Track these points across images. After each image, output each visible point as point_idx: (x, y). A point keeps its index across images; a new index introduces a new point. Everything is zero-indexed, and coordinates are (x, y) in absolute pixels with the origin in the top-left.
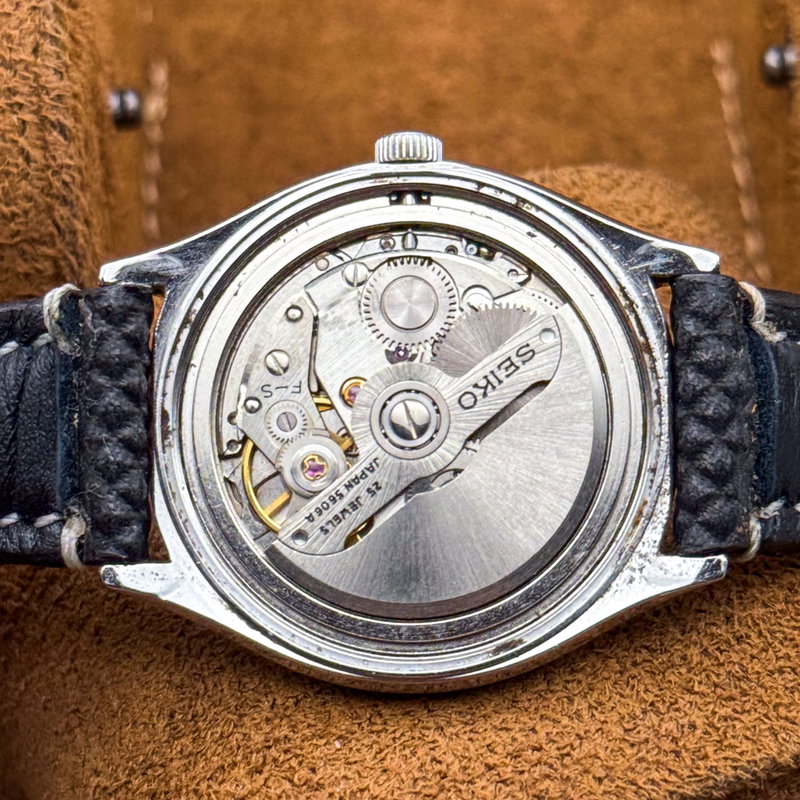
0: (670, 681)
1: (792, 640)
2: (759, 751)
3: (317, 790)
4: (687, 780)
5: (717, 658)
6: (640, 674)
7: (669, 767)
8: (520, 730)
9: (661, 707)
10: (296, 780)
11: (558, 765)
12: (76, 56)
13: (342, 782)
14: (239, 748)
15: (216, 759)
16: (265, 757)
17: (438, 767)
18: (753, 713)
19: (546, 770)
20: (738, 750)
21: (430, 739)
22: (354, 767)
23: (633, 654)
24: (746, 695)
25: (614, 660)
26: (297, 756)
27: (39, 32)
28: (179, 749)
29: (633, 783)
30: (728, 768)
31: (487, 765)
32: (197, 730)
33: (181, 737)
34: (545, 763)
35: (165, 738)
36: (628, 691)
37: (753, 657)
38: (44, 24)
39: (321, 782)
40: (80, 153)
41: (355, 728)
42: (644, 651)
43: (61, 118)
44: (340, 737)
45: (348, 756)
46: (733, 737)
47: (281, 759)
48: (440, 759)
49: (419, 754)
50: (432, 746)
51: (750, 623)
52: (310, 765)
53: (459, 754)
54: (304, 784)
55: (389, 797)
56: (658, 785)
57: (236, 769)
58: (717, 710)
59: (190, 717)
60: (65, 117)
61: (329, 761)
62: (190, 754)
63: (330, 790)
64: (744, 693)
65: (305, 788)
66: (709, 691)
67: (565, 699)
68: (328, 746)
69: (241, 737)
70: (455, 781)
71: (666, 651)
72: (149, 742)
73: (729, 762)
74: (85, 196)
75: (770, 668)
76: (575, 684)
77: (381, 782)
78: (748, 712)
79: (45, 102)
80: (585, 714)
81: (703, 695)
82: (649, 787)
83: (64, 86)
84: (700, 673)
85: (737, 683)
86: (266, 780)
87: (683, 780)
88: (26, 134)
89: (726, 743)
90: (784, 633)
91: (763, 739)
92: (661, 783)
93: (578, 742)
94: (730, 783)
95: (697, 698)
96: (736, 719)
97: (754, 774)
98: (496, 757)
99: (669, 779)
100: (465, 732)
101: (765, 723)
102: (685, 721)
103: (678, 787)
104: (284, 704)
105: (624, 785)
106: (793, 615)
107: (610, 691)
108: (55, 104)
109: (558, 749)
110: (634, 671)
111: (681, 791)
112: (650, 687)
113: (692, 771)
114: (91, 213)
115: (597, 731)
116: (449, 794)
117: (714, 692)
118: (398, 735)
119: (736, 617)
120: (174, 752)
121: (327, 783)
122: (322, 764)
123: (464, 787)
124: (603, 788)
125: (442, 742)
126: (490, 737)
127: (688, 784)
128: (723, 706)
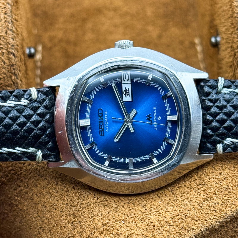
0: (209, 192)
2: (237, 207)
3: (120, 235)
4: (220, 217)
5: (220, 184)
7: (214, 214)
8: (172, 211)
9: (209, 199)
10: (114, 233)
11: (184, 219)
12: (17, 34)
13: (127, 232)
14: (95, 228)
15: (89, 232)
16: (103, 229)
17: (152, 224)
18: (233, 197)
19: (182, 220)
20: (231, 207)
21: (148, 217)
22: (129, 228)
23: (197, 187)
24: (230, 193)
25: (193, 189)
26: (112, 227)
27: (7, 27)
28: (77, 231)
29: (205, 220)
30: (230, 213)
31: (165, 221)
32: (81, 225)
33: (77, 228)
34: (181, 219)
35: (71, 229)
36: (198, 197)
37: (230, 183)
38: (9, 25)
39: (121, 233)
40: (19, 61)
41: (127, 217)
42: (200, 185)
43: (13, 51)
44: (123, 220)
45: (127, 225)
46: (229, 204)
47: (108, 228)
48: (152, 222)
49: (146, 221)
50: (149, 219)
51: (227, 174)
52: (117, 229)
53: (157, 220)
54: (116, 234)
56: (212, 220)
57: (96, 233)
58: (223, 198)
59: (78, 222)
60: (15, 51)
61: (121, 227)
62: (81, 232)
63: (124, 234)
65: (117, 235)
66: (220, 193)
67: (182, 201)
68: (120, 223)
69: (95, 225)
70: (158, 227)
71: (206, 184)
72: (67, 231)
73: (230, 211)
75: (235, 185)
76: (183, 196)
77: (137, 230)
78: (232, 197)
79: (9, 47)
80: (188, 204)
82: (210, 220)
83: (15, 42)
84: (217, 189)
85: (227, 190)
86: (105, 235)
87: (218, 217)
88: (4, 56)
89: (228, 206)
90: (236, 175)
91: (237, 204)
92: (213, 219)
93: (188, 211)
94: (231, 217)
95: (217, 195)
96: (229, 199)
97: (237, 213)
98: (167, 219)
99: (215, 218)
100: (157, 214)
101: (237, 199)
102: (215, 202)
104: (105, 214)
105: (203, 221)
106: (237, 170)
107: (194, 197)
108: (12, 47)
109: (183, 214)
110: (199, 191)
111: (219, 220)
112: (204, 195)
113: (220, 215)
115: (193, 208)
116: (157, 231)
118: (139, 217)
119: (222, 173)
120: (76, 232)
121: (122, 233)
122: (120, 228)
123: (160, 228)
124: (198, 223)
125: (151, 217)
126: (164, 214)
127: (220, 218)
128: (225, 196)
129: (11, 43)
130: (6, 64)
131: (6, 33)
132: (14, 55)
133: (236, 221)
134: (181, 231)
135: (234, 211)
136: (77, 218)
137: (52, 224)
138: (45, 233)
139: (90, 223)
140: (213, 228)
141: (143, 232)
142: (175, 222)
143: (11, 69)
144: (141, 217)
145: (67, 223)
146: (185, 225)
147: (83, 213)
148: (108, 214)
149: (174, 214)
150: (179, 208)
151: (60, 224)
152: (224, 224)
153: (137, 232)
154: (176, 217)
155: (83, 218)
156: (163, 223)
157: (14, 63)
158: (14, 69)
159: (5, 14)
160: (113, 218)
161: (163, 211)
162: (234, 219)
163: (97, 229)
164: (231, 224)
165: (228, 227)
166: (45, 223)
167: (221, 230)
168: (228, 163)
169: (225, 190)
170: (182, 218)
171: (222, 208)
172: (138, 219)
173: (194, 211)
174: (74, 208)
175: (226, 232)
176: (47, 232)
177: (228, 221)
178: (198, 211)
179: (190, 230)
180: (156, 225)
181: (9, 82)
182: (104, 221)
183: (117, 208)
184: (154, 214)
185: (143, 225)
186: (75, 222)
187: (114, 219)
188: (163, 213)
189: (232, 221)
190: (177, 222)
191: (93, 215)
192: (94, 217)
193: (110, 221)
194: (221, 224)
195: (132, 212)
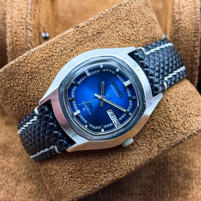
129: (29, 23)
130: (25, 36)
131: (27, 16)
132: (30, 30)
159: (27, 4)
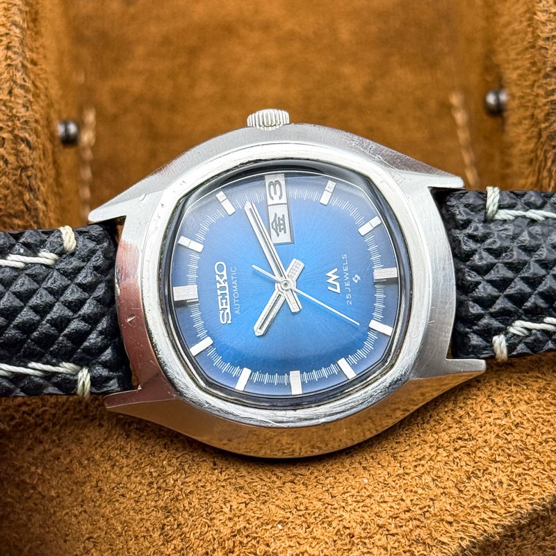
0: (480, 457)
1: (549, 421)
2: (544, 491)
4: (504, 515)
5: (506, 439)
6: (460, 455)
7: (491, 509)
8: (394, 501)
9: (479, 473)
10: (258, 553)
11: (422, 519)
12: (36, 96)
13: (289, 550)
14: (214, 539)
15: (200, 549)
16: (234, 542)
17: (347, 531)
18: (535, 469)
19: (418, 523)
20: (531, 493)
21: (338, 514)
22: (294, 540)
23: (452, 444)
24: (529, 458)
25: (442, 449)
26: (255, 538)
27: (12, 80)
28: (172, 547)
29: (471, 522)
30: (528, 505)
31: (378, 525)
32: (183, 533)
33: (172, 540)
34: (415, 519)
35: (160, 543)
36: (455, 467)
37: (528, 435)
38: (16, 75)
39: (275, 551)
40: (40, 158)
41: (288, 515)
42: (459, 441)
43: (27, 135)
44: (280, 522)
45: (288, 533)
46: (526, 485)
47: (245, 541)
48: (347, 526)
49: (334, 525)
50: (340, 519)
51: (521, 415)
52: (265, 542)
53: (358, 521)
55: (321, 554)
56: (487, 521)
57: (216, 553)
58: (513, 470)
59: (176, 526)
60: (30, 135)
61: (276, 538)
62: (182, 549)
64: (527, 458)
66: (506, 459)
67: (417, 478)
68: (273, 529)
69: (215, 532)
70: (361, 538)
71: (474, 439)
72: (150, 547)
73: (528, 501)
74: (44, 186)
75: (540, 440)
76: (420, 467)
77: (313, 546)
78: (532, 469)
79: (17, 126)
80: (431, 484)
81: (502, 462)
82: (481, 523)
83: (30, 115)
84: (498, 449)
85: (522, 452)
87: (501, 516)
88: (5, 146)
89: (523, 490)
90: (542, 418)
91: (545, 484)
93: (432, 502)
94: (530, 514)
95: (499, 465)
96: (526, 474)
97: (544, 506)
98: (382, 520)
99: (492, 516)
100: (359, 508)
101: (543, 474)
102: (495, 480)
103: (499, 521)
104: (238, 508)
105: (466, 524)
106: (544, 406)
107: (444, 469)
108: (23, 126)
109: (420, 509)
110: (456, 454)
111: (502, 523)
112: (468, 462)
113: (506, 509)
114: (48, 197)
115: (442, 494)
116: (358, 547)
117: (509, 459)
118: (317, 515)
119: (511, 413)
120: (170, 550)
121: (279, 552)
122: (273, 540)
123: (367, 541)
124: (453, 528)
125: (346, 515)
126: (376, 508)
127: (505, 518)
128: (516, 467)
129: (22, 117)
130: (10, 166)
131: (10, 93)
132: (28, 144)
133: (543, 524)
134: (415, 548)
135: (538, 501)
136: (173, 517)
137: (115, 530)
138: (100, 550)
139: (203, 529)
140: (488, 540)
141: (325, 551)
142: (402, 526)
143: (21, 176)
144: (322, 514)
145: (151, 529)
146: (423, 533)
147: (187, 505)
148: (246, 507)
149: (398, 507)
150: (409, 493)
151: (134, 531)
152: (514, 531)
153: (312, 550)
154: (403, 516)
155: (187, 516)
156: (373, 528)
157: (30, 163)
158: (29, 177)
159: (8, 48)
160: (256, 518)
161: (372, 501)
162: (537, 519)
163: (219, 543)
164: (531, 530)
165: (524, 539)
166: (100, 528)
167: (507, 546)
168: (523, 389)
169: (516, 452)
170: (418, 517)
171: (510, 494)
172: (314, 521)
173: (444, 500)
174: (166, 493)
175: (519, 548)
176: (103, 548)
177: (524, 525)
178: (453, 500)
179: (434, 546)
180: (356, 533)
181: (17, 208)
182: (235, 524)
183: (267, 493)
184: (352, 507)
185: (326, 534)
186: (168, 526)
187: (258, 518)
188: (373, 507)
189: (534, 524)
190: (406, 525)
191: (210, 509)
192: (213, 515)
193: (249, 524)
194: (507, 531)
195: (301, 503)
